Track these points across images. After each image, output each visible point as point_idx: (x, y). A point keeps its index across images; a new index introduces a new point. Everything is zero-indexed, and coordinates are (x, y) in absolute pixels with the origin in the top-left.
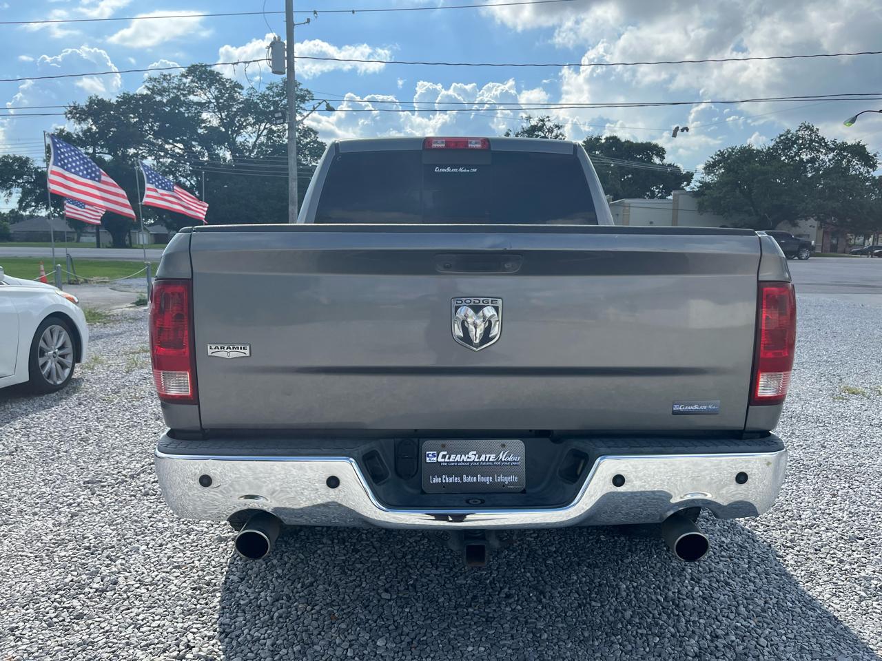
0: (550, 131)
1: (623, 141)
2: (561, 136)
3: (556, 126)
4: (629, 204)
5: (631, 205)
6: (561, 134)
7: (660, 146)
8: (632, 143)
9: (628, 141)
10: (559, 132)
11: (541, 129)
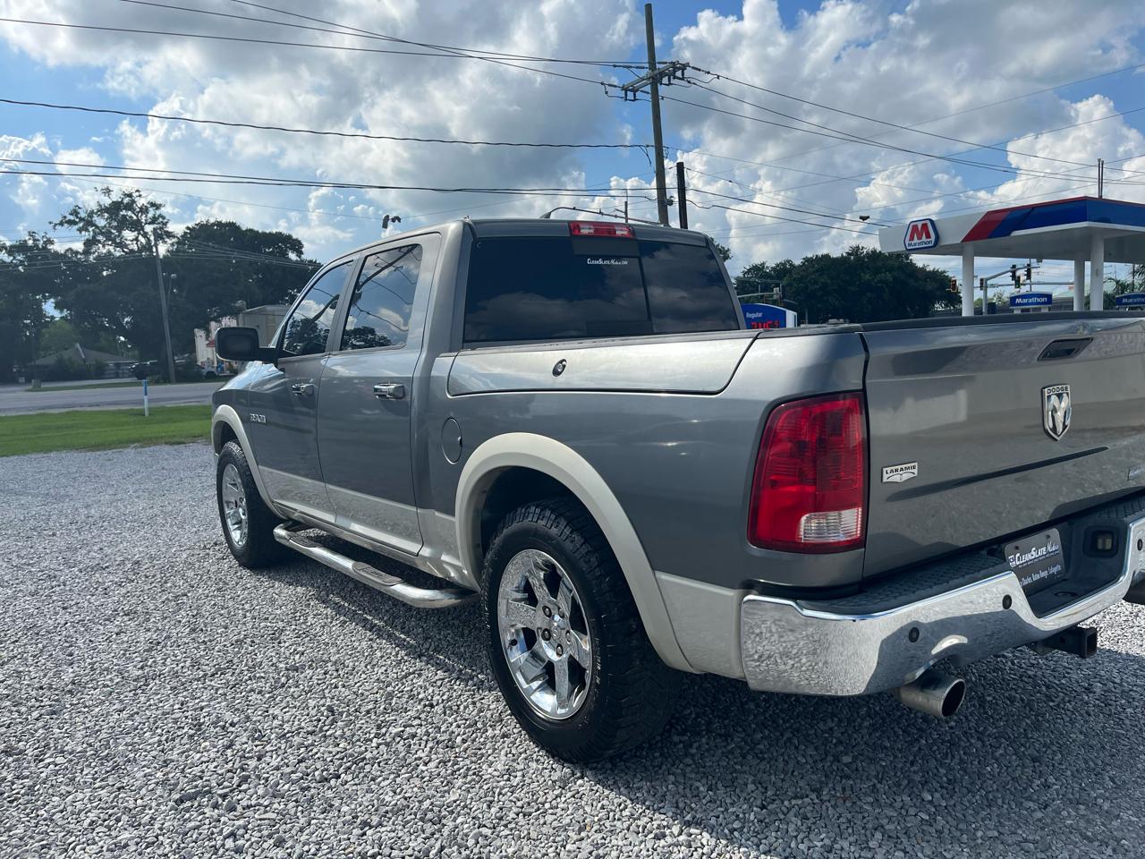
0: (144, 210)
1: (244, 229)
2: (161, 220)
3: (153, 205)
4: (274, 311)
5: (276, 313)
6: (160, 216)
7: (294, 237)
8: (258, 232)
9: (251, 230)
10: (158, 212)
11: (130, 207)
